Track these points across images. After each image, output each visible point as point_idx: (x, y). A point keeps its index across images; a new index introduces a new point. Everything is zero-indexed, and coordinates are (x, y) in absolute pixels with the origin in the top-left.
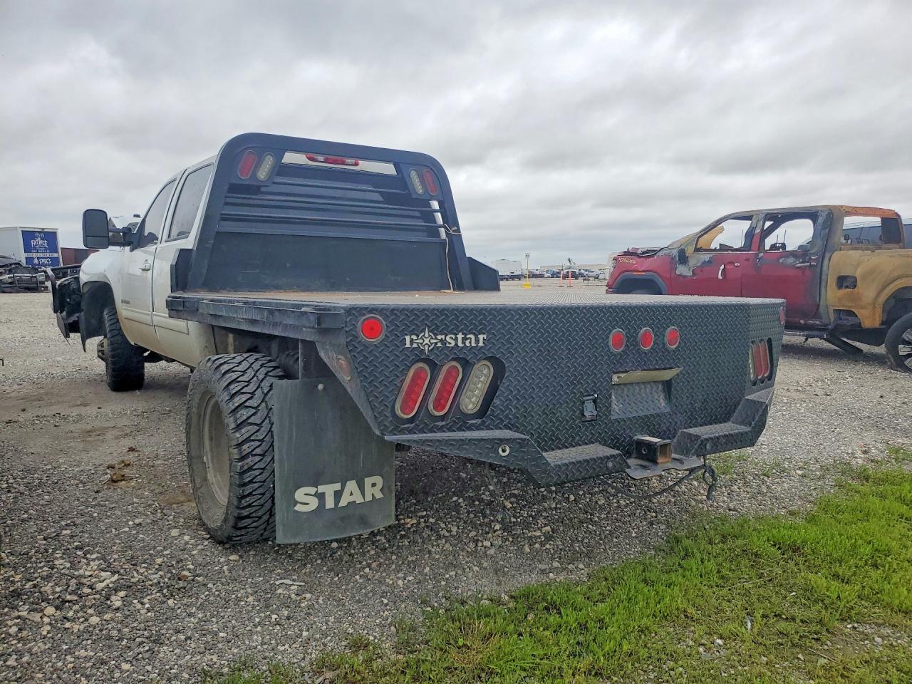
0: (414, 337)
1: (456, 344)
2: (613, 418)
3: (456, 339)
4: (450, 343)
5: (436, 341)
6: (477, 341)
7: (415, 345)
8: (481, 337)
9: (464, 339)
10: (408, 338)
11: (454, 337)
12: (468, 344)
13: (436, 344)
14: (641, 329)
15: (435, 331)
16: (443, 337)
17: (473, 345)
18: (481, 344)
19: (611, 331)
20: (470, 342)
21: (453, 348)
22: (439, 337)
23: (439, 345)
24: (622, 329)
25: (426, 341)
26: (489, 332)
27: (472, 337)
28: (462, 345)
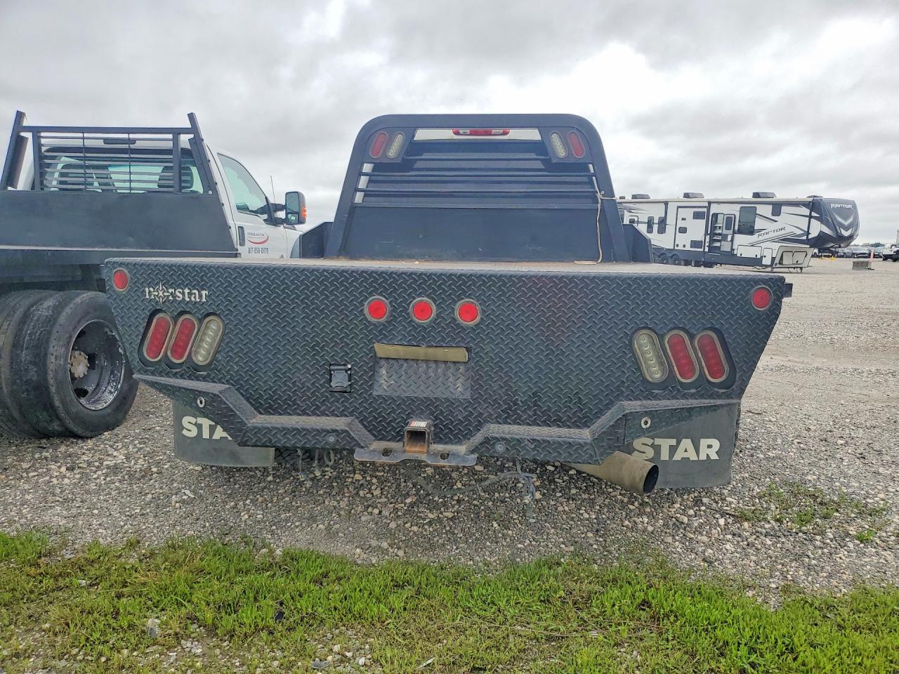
0: (152, 289)
1: (184, 299)
2: (375, 393)
3: (183, 294)
4: (179, 297)
5: (168, 294)
6: (201, 296)
7: (152, 297)
8: (204, 293)
9: (190, 294)
10: (147, 289)
11: (181, 291)
12: (193, 299)
13: (168, 296)
14: (414, 298)
15: (168, 285)
16: (173, 290)
17: (198, 300)
18: (204, 300)
19: (367, 298)
20: (195, 297)
21: (181, 301)
22: (170, 290)
23: (171, 298)
24: (384, 296)
25: (159, 293)
26: (209, 289)
27: (196, 292)
28: (188, 300)
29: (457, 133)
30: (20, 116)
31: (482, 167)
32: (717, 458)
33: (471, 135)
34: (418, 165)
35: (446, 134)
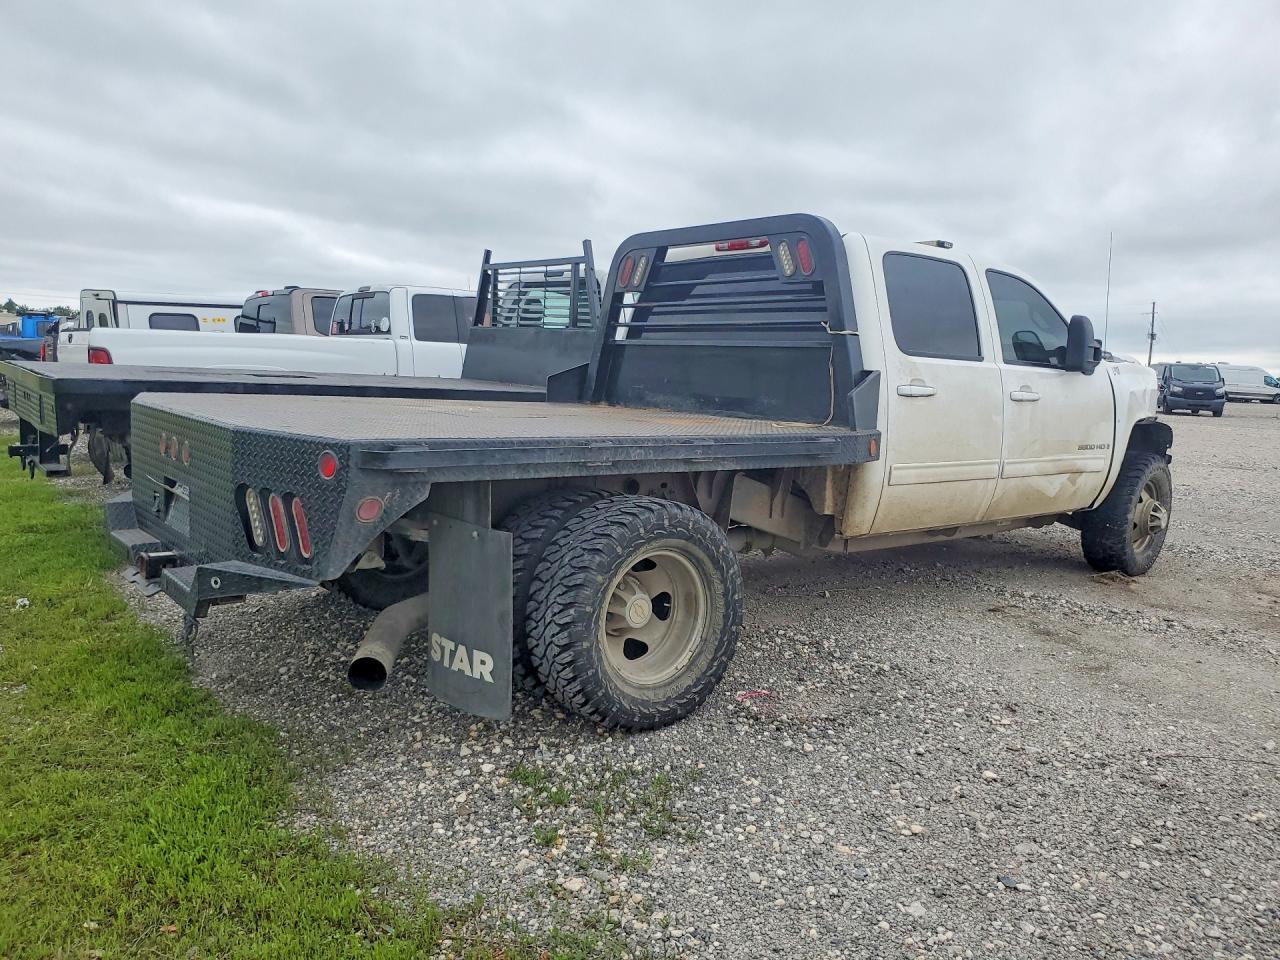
29: (718, 249)
30: (488, 254)
31: (745, 291)
32: (492, 681)
33: (730, 249)
34: (697, 291)
35: (706, 251)
